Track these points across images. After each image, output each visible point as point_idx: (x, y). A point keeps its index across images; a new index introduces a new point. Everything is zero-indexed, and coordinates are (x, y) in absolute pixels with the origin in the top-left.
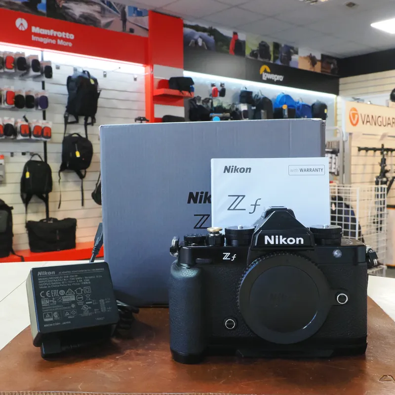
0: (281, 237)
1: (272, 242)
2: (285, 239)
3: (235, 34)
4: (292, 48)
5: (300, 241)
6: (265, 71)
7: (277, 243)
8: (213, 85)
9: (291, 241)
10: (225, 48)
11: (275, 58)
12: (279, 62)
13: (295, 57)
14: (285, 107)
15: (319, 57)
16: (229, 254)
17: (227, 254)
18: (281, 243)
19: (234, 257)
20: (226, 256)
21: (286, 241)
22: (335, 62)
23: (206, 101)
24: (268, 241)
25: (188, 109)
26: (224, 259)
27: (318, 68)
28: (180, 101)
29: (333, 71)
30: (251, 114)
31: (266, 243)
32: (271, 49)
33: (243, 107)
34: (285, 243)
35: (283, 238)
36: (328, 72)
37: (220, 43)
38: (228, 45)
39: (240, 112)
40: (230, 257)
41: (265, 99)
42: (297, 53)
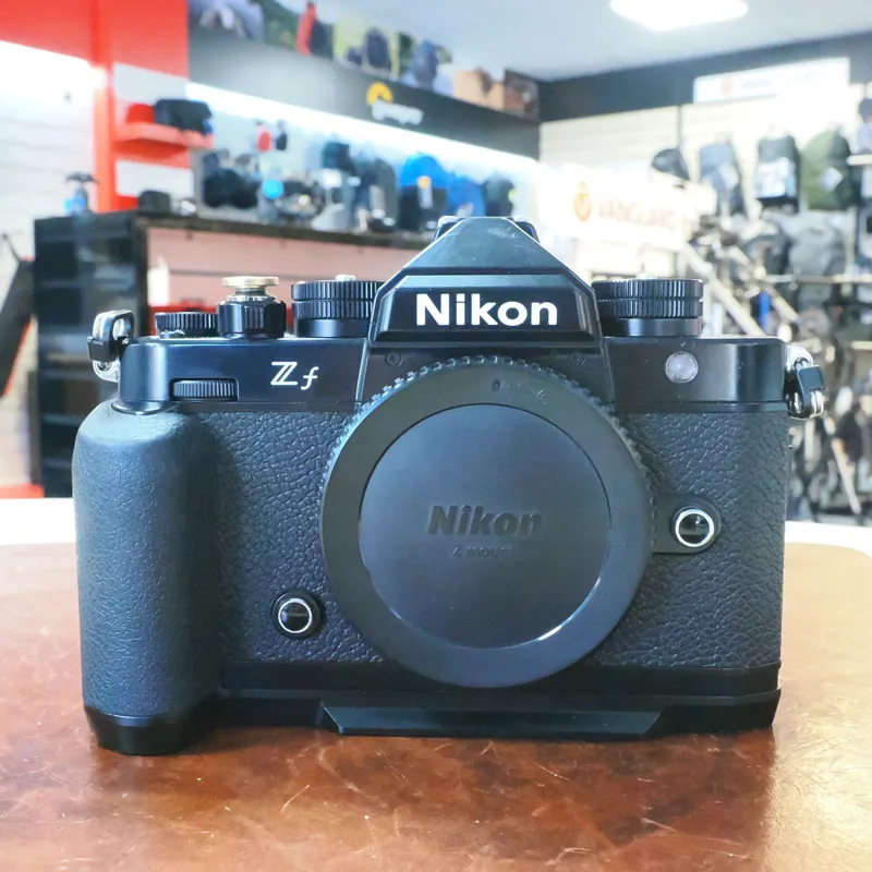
0: (476, 298)
1: (442, 319)
2: (490, 306)
3: (311, 6)
4: (440, 48)
5: (544, 314)
6: (380, 98)
7: (461, 321)
8: (259, 123)
9: (512, 314)
10: (286, 36)
11: (403, 69)
12: (410, 80)
13: (444, 70)
14: (424, 183)
15: (497, 74)
16: (294, 364)
17: (286, 364)
18: (475, 321)
19: (311, 377)
20: (284, 373)
21: (493, 313)
22: (534, 88)
23: (244, 160)
24: (428, 315)
25: (201, 176)
26: (274, 382)
27: (496, 100)
28: (179, 157)
29: (529, 107)
30: (348, 196)
31: (421, 321)
32: (394, 46)
33: (331, 179)
34: (491, 321)
35: (482, 305)
36: (518, 109)
37: (274, 25)
38: (293, 31)
39: (323, 191)
40: (297, 375)
41: (379, 163)
42: (449, 60)
